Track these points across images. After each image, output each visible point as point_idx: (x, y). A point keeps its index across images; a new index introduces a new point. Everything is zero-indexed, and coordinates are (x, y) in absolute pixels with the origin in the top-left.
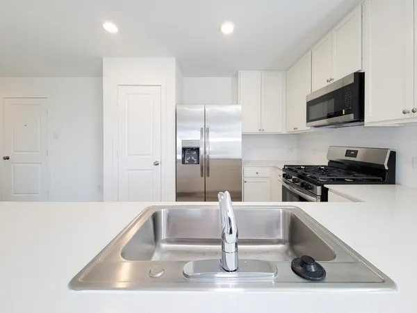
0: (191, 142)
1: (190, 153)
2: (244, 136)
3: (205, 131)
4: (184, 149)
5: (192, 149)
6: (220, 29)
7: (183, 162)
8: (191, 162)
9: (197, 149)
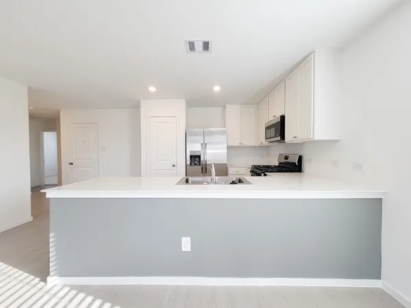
0: (195, 152)
1: (195, 158)
2: (229, 148)
3: (204, 145)
4: (191, 157)
5: (196, 157)
6: (212, 88)
7: (191, 165)
8: (196, 164)
9: (199, 157)
